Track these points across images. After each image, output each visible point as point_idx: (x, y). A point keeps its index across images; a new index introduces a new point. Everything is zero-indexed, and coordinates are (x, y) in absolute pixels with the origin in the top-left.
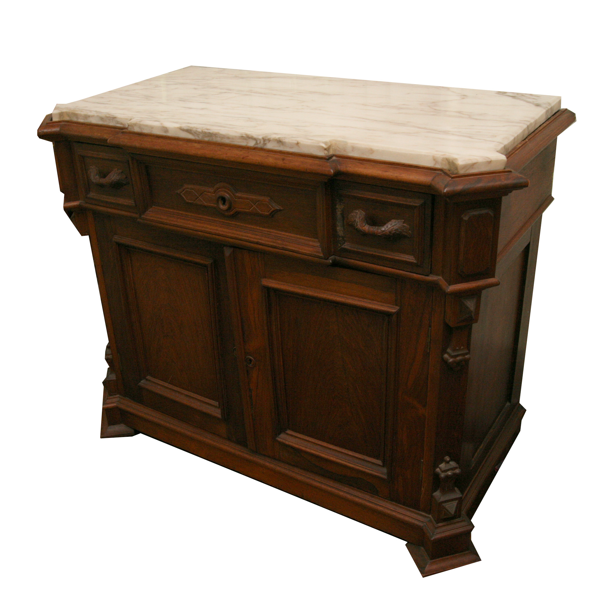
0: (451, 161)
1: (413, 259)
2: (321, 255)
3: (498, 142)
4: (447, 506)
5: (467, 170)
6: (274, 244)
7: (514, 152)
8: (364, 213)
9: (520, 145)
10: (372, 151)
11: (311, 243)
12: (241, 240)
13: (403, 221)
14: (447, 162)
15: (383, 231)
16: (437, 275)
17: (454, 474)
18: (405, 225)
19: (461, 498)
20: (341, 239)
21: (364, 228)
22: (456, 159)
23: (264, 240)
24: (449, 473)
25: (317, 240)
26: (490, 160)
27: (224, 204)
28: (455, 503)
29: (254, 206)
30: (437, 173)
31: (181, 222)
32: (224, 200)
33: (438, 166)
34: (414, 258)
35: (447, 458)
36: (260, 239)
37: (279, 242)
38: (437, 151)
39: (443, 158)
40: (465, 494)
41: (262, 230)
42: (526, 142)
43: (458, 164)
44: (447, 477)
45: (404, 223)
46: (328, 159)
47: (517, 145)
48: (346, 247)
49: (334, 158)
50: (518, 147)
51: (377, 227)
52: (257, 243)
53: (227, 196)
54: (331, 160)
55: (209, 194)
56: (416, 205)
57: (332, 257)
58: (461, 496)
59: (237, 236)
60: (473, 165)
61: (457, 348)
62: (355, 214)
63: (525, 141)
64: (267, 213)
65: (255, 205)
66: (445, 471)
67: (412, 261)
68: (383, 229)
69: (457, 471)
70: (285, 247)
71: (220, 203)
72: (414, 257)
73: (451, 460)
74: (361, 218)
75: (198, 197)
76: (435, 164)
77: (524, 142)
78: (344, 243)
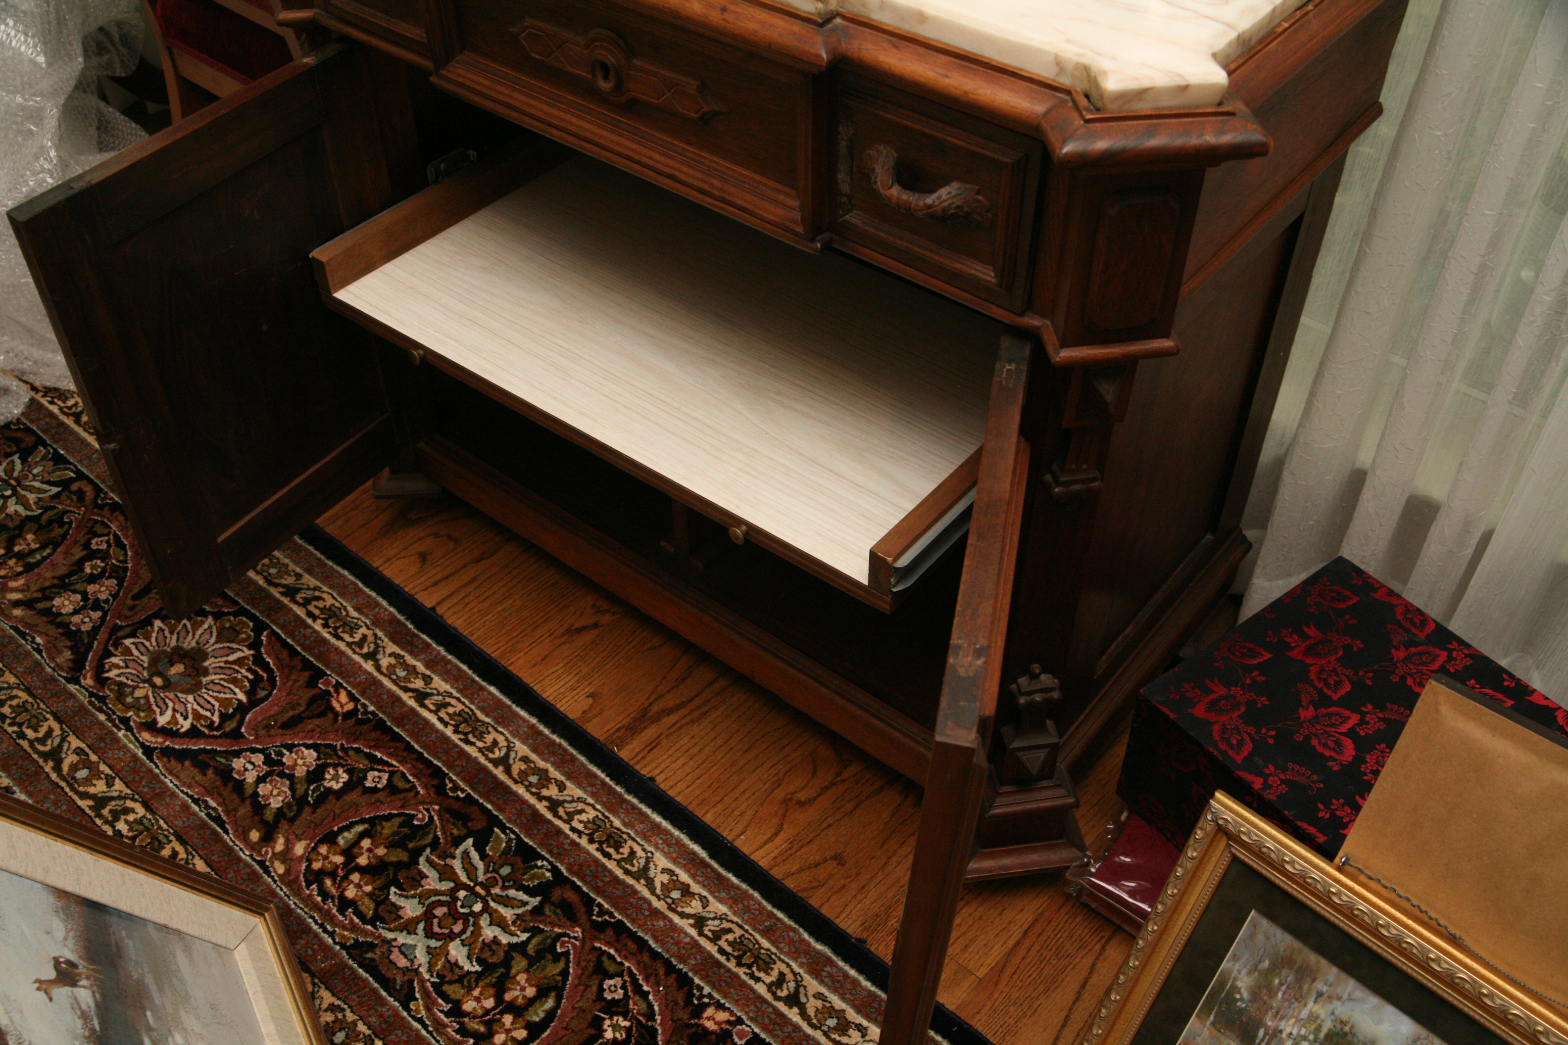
0: (1093, 75)
1: (990, 276)
2: (800, 230)
3: (1223, 23)
4: (1025, 757)
5: (1124, 104)
6: (706, 187)
7: (1259, 51)
8: (895, 155)
9: (1286, 25)
10: (922, 17)
11: (781, 198)
12: (637, 162)
13: (977, 187)
14: (1085, 74)
15: (929, 207)
16: (1043, 315)
17: (1048, 701)
18: (980, 198)
19: (1057, 744)
20: (844, 199)
21: (888, 192)
22: (1104, 73)
23: (685, 172)
24: (1038, 698)
25: (794, 193)
26: (1184, 83)
27: (606, 77)
28: (1042, 754)
29: (668, 94)
30: (1059, 98)
31: (518, 99)
32: (606, 70)
33: (1065, 81)
34: (992, 274)
35: (1036, 668)
36: (678, 170)
37: (716, 183)
38: (1068, 41)
39: (1078, 63)
40: (1065, 738)
41: (683, 149)
42: (1307, 13)
43: (1105, 89)
44: (1031, 704)
45: (978, 192)
46: (821, 25)
47: (1279, 25)
48: (855, 221)
49: (838, 20)
50: (1279, 30)
51: (916, 195)
52: (671, 177)
53: (610, 60)
54: (830, 26)
55: (577, 48)
56: (1006, 160)
57: (826, 236)
58: (1057, 740)
59: (631, 154)
60: (1141, 94)
61: (1074, 467)
62: (876, 154)
63: (1302, 12)
64: (695, 115)
65: (669, 91)
66: (1029, 693)
67: (988, 279)
68: (929, 200)
69: (1056, 695)
70: (727, 197)
71: (599, 74)
72: (993, 271)
73: (1044, 671)
74: (886, 168)
75: (554, 52)
76: (1058, 75)
77: (1299, 14)
78: (851, 211)
